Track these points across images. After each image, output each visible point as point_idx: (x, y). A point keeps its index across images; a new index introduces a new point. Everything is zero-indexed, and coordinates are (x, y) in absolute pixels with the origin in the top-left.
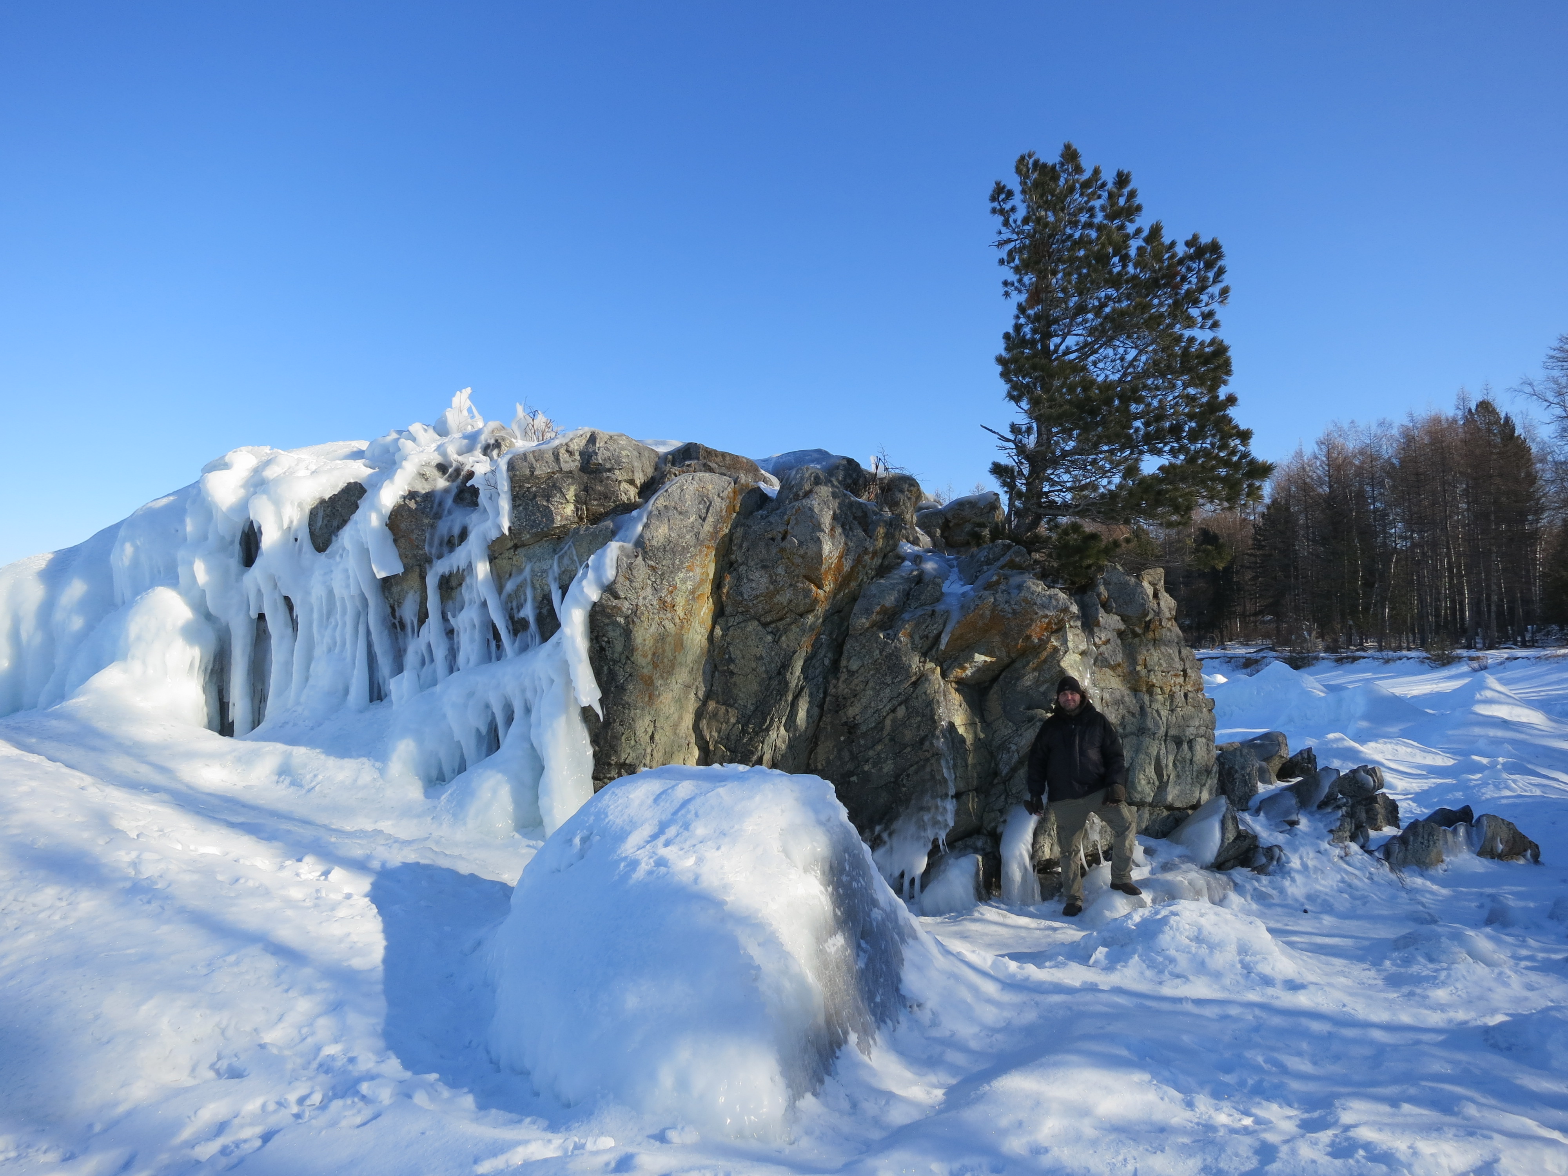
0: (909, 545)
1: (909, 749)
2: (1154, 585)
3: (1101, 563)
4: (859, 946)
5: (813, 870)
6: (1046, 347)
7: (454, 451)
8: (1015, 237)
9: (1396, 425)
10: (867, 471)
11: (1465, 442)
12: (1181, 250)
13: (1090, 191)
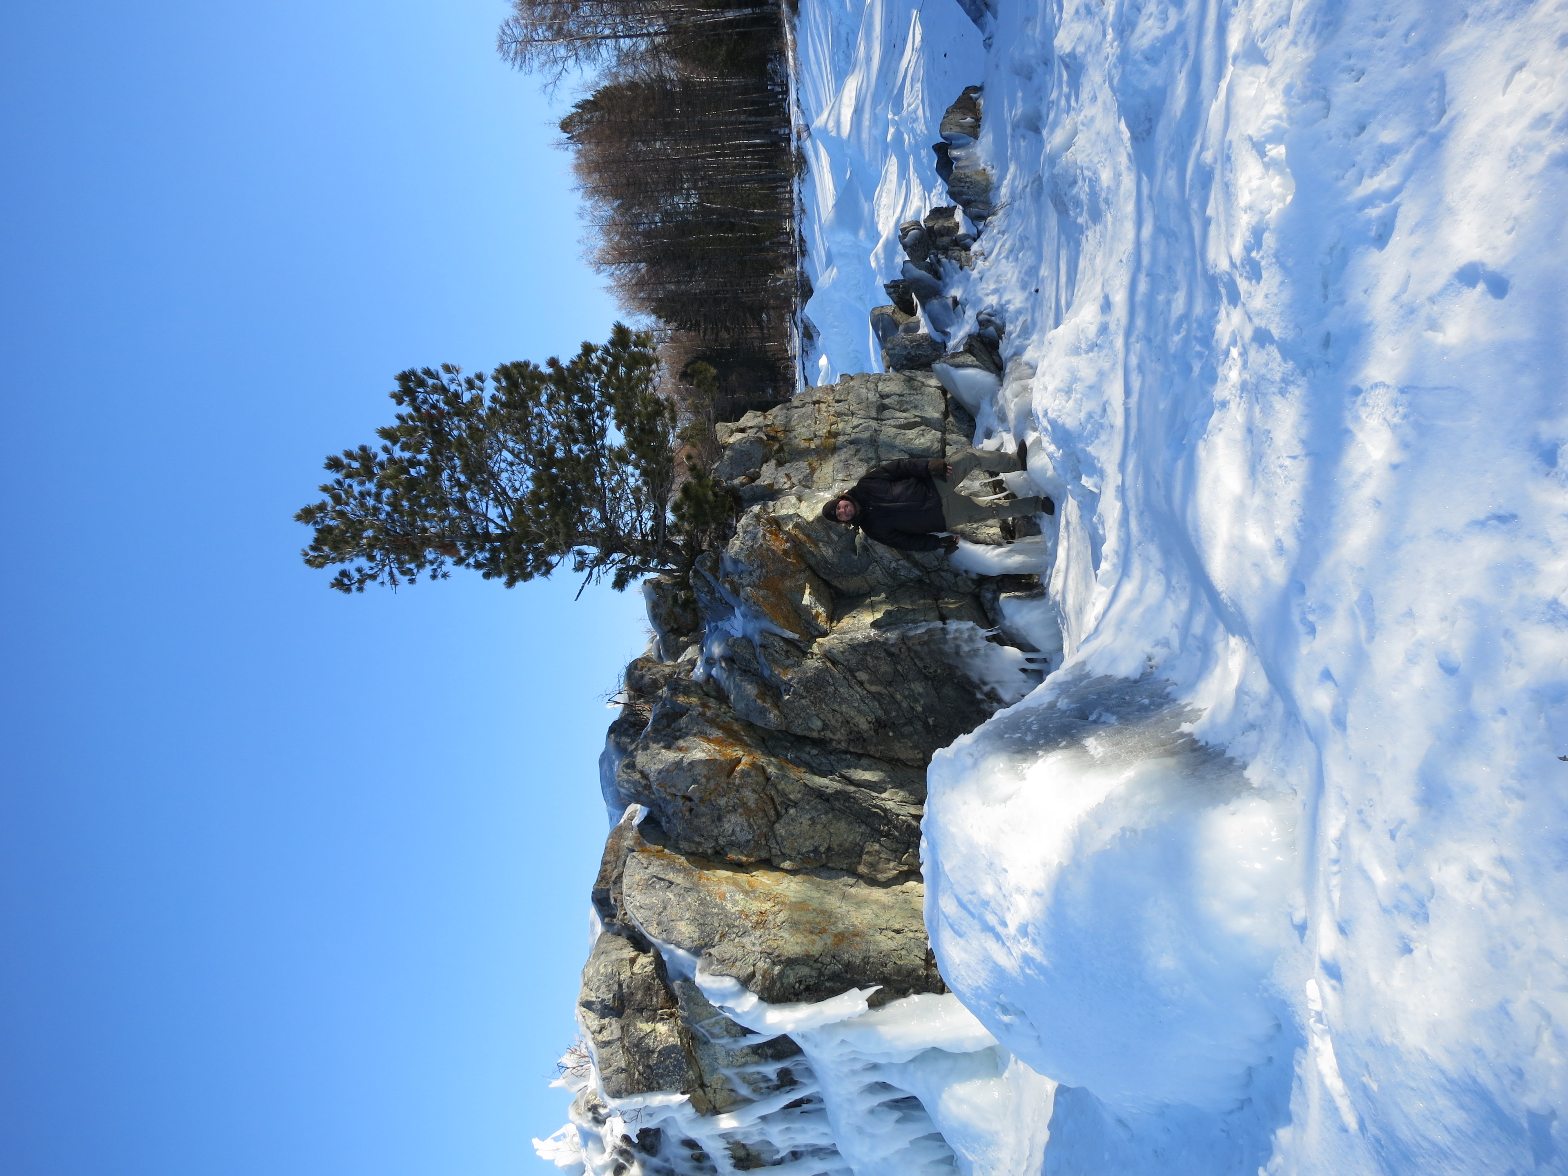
0: (695, 670)
1: (899, 668)
2: (732, 432)
3: (711, 483)
4: (1095, 722)
5: (1022, 771)
6: (499, 538)
7: (600, 1157)
8: (387, 569)
9: (582, 203)
10: (622, 713)
11: (598, 144)
12: (406, 409)
13: (344, 496)
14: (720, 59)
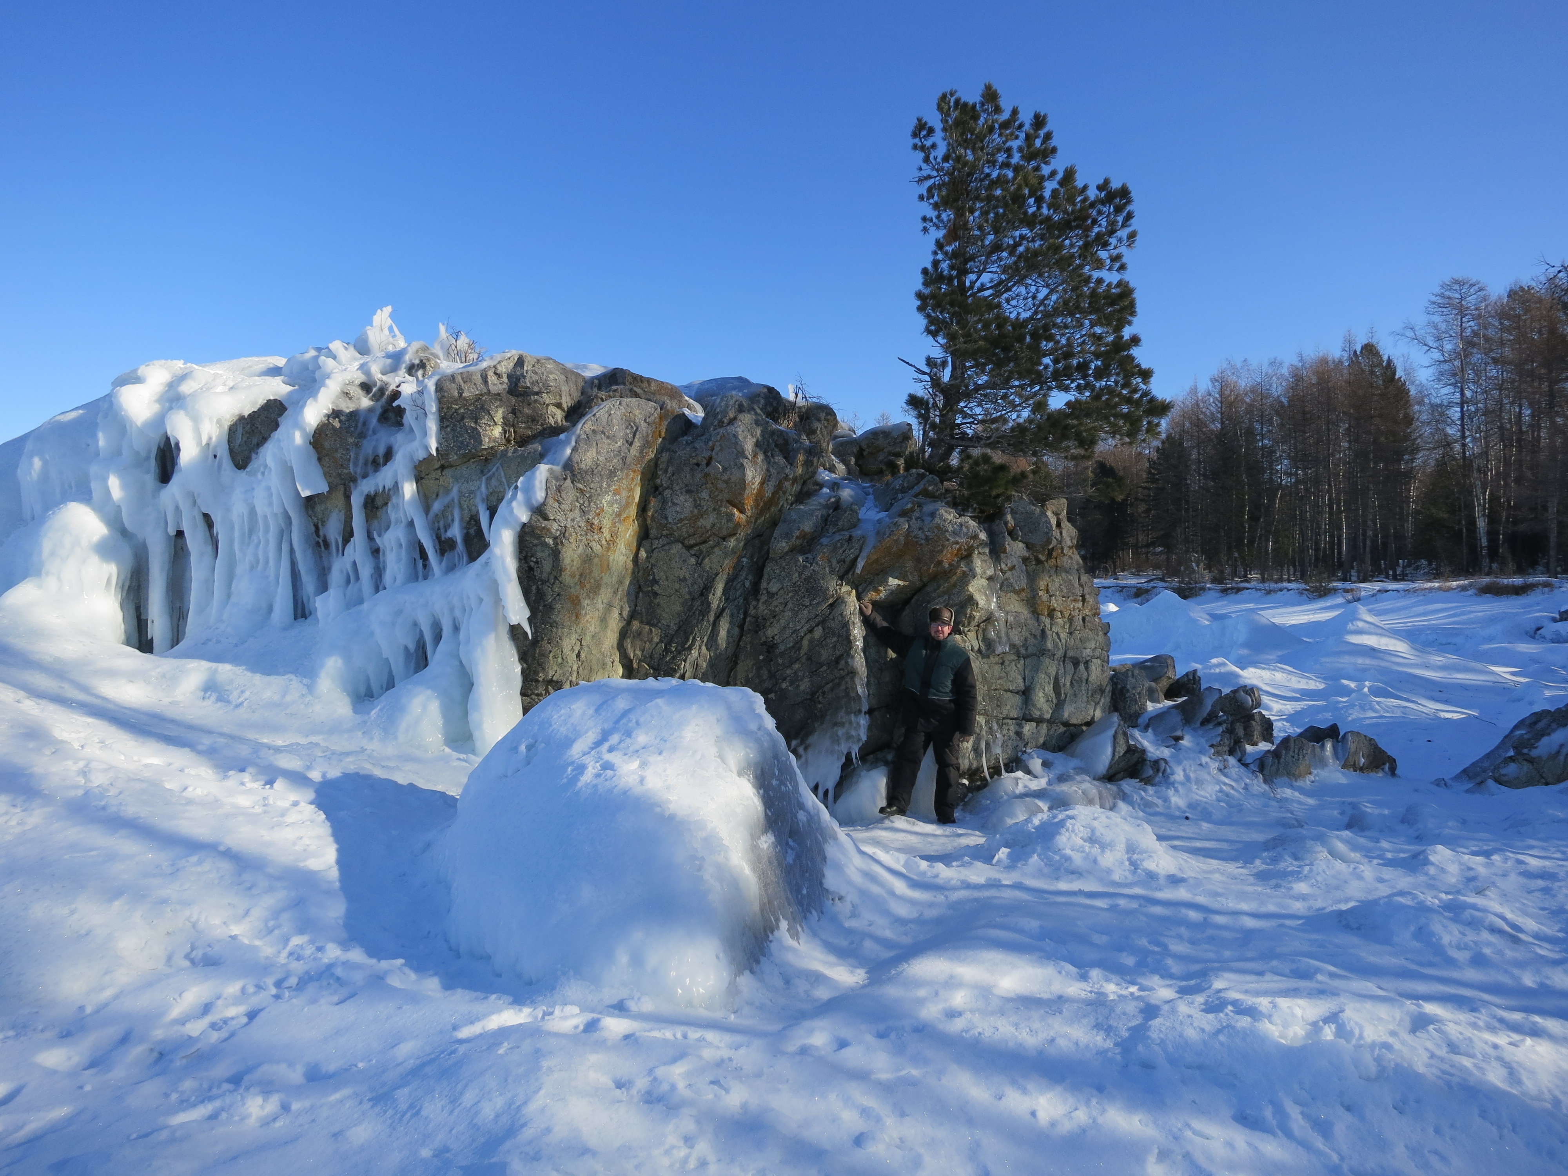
0: (827, 473)
1: (825, 668)
2: (1056, 514)
3: (1009, 492)
4: (787, 844)
5: (746, 774)
6: (962, 284)
7: (378, 371)
8: (935, 173)
9: (1286, 365)
10: (786, 399)
11: (1349, 382)
12: (1092, 194)
13: (1008, 132)
14: (1434, 511)
